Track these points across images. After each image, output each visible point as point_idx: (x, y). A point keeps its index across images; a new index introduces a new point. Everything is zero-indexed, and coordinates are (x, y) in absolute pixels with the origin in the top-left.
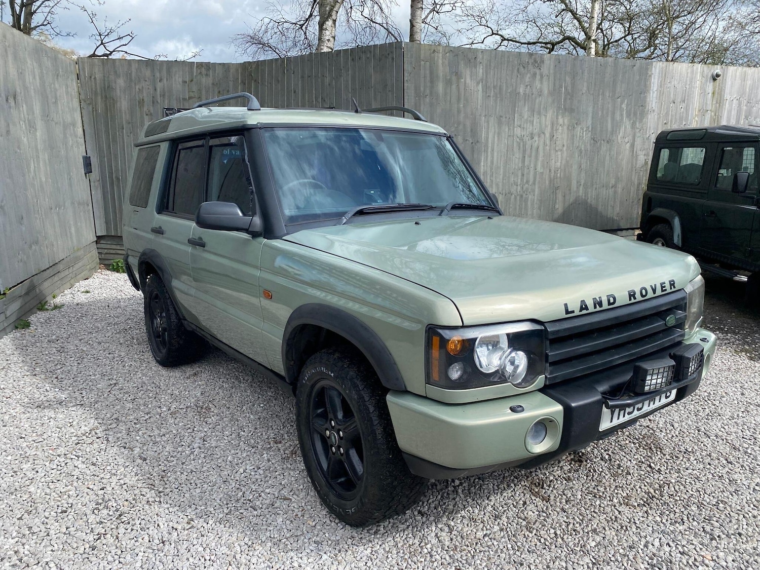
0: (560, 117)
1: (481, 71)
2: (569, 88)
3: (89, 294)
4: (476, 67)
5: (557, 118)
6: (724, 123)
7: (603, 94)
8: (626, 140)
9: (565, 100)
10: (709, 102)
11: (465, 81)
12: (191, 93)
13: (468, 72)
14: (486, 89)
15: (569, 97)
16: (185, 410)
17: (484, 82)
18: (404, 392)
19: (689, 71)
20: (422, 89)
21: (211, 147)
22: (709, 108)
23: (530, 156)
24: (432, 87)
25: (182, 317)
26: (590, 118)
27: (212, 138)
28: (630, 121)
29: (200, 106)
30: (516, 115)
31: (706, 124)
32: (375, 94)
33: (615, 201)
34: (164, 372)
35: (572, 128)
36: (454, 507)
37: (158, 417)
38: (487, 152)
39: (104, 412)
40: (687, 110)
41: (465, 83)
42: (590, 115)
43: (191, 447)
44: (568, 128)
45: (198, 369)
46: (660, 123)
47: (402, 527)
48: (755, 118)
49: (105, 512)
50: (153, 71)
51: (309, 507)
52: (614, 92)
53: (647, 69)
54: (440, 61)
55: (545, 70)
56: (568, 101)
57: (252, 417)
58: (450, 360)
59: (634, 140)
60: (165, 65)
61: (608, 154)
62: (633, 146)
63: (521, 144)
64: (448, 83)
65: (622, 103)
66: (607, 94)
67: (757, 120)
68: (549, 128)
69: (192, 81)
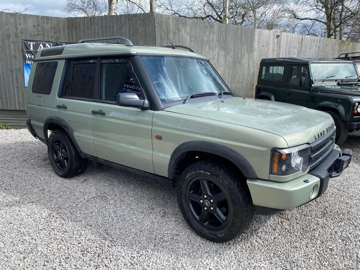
0: (221, 51)
1: (188, 29)
2: (224, 38)
4: (186, 27)
5: (220, 52)
6: (281, 57)
7: (237, 42)
8: (246, 62)
9: (223, 43)
10: (276, 47)
12: (38, 32)
13: (183, 29)
14: (191, 37)
15: (224, 42)
16: (93, 199)
17: (190, 34)
18: (257, 179)
19: (269, 33)
20: (163, 36)
22: (276, 49)
24: (168, 35)
25: (79, 151)
26: (232, 52)
27: (103, 59)
28: (247, 54)
30: (203, 50)
31: (275, 57)
32: (141, 37)
33: (242, 89)
35: (225, 56)
37: (81, 204)
40: (268, 51)
41: (182, 34)
42: (233, 51)
43: (111, 217)
44: (224, 57)
46: (259, 55)
48: (292, 54)
49: (89, 254)
50: (15, 18)
52: (241, 41)
53: (253, 31)
54: (171, 23)
55: (215, 30)
56: (224, 45)
59: (249, 63)
60: (22, 16)
61: (239, 69)
62: (249, 65)
64: (175, 33)
65: (244, 46)
66: (239, 42)
67: (292, 55)
68: (217, 56)
69: (39, 25)
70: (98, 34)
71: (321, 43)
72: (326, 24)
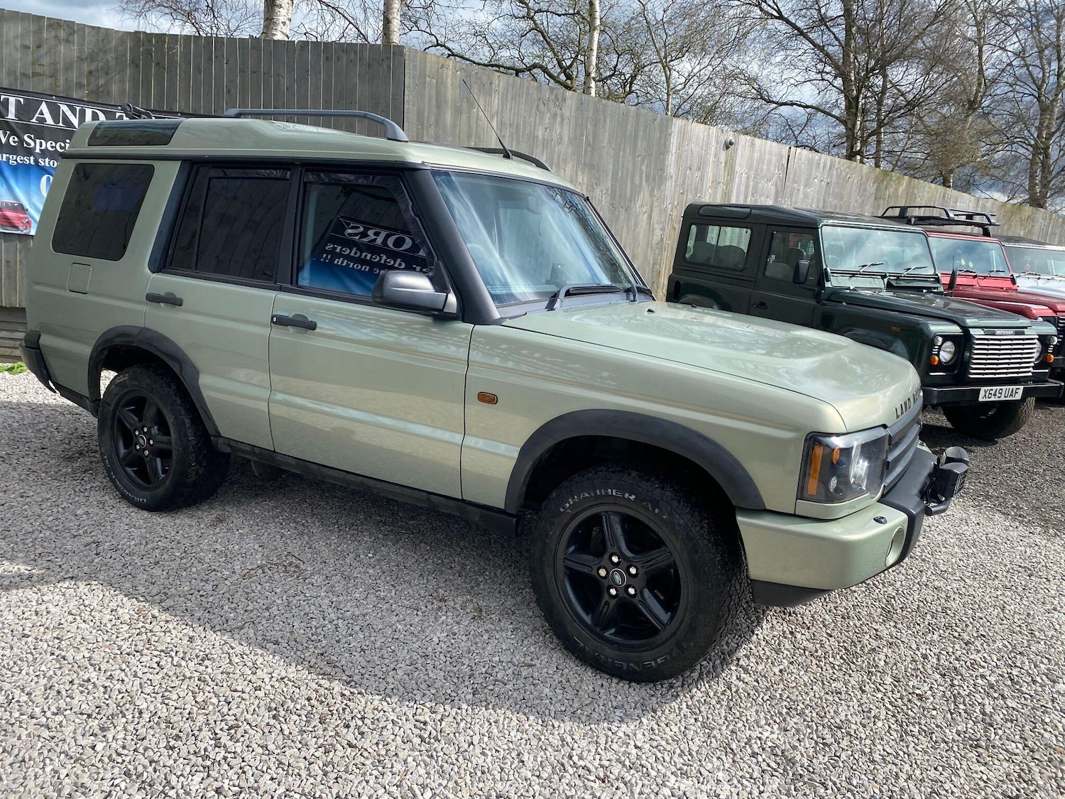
0: (579, 173)
1: (496, 101)
2: (591, 138)
4: (491, 95)
5: (577, 175)
6: (733, 201)
7: (624, 150)
8: (644, 210)
9: (586, 151)
10: (722, 172)
11: (478, 112)
12: (38, 67)
13: (482, 101)
15: (590, 149)
17: (499, 116)
19: (706, 134)
20: (426, 115)
21: (305, 184)
22: (721, 180)
24: (438, 114)
26: (610, 178)
28: (648, 186)
31: (718, 201)
34: (160, 519)
40: (702, 179)
41: (478, 115)
42: (610, 174)
44: (587, 188)
46: (677, 192)
48: (760, 196)
52: (635, 148)
53: (667, 126)
54: (449, 81)
55: (566, 113)
56: (589, 154)
58: (830, 471)
59: (651, 211)
62: (650, 217)
64: (458, 111)
65: (642, 164)
66: (628, 151)
67: (762, 198)
69: (39, 47)
70: (229, 92)
71: (835, 172)
72: (844, 122)
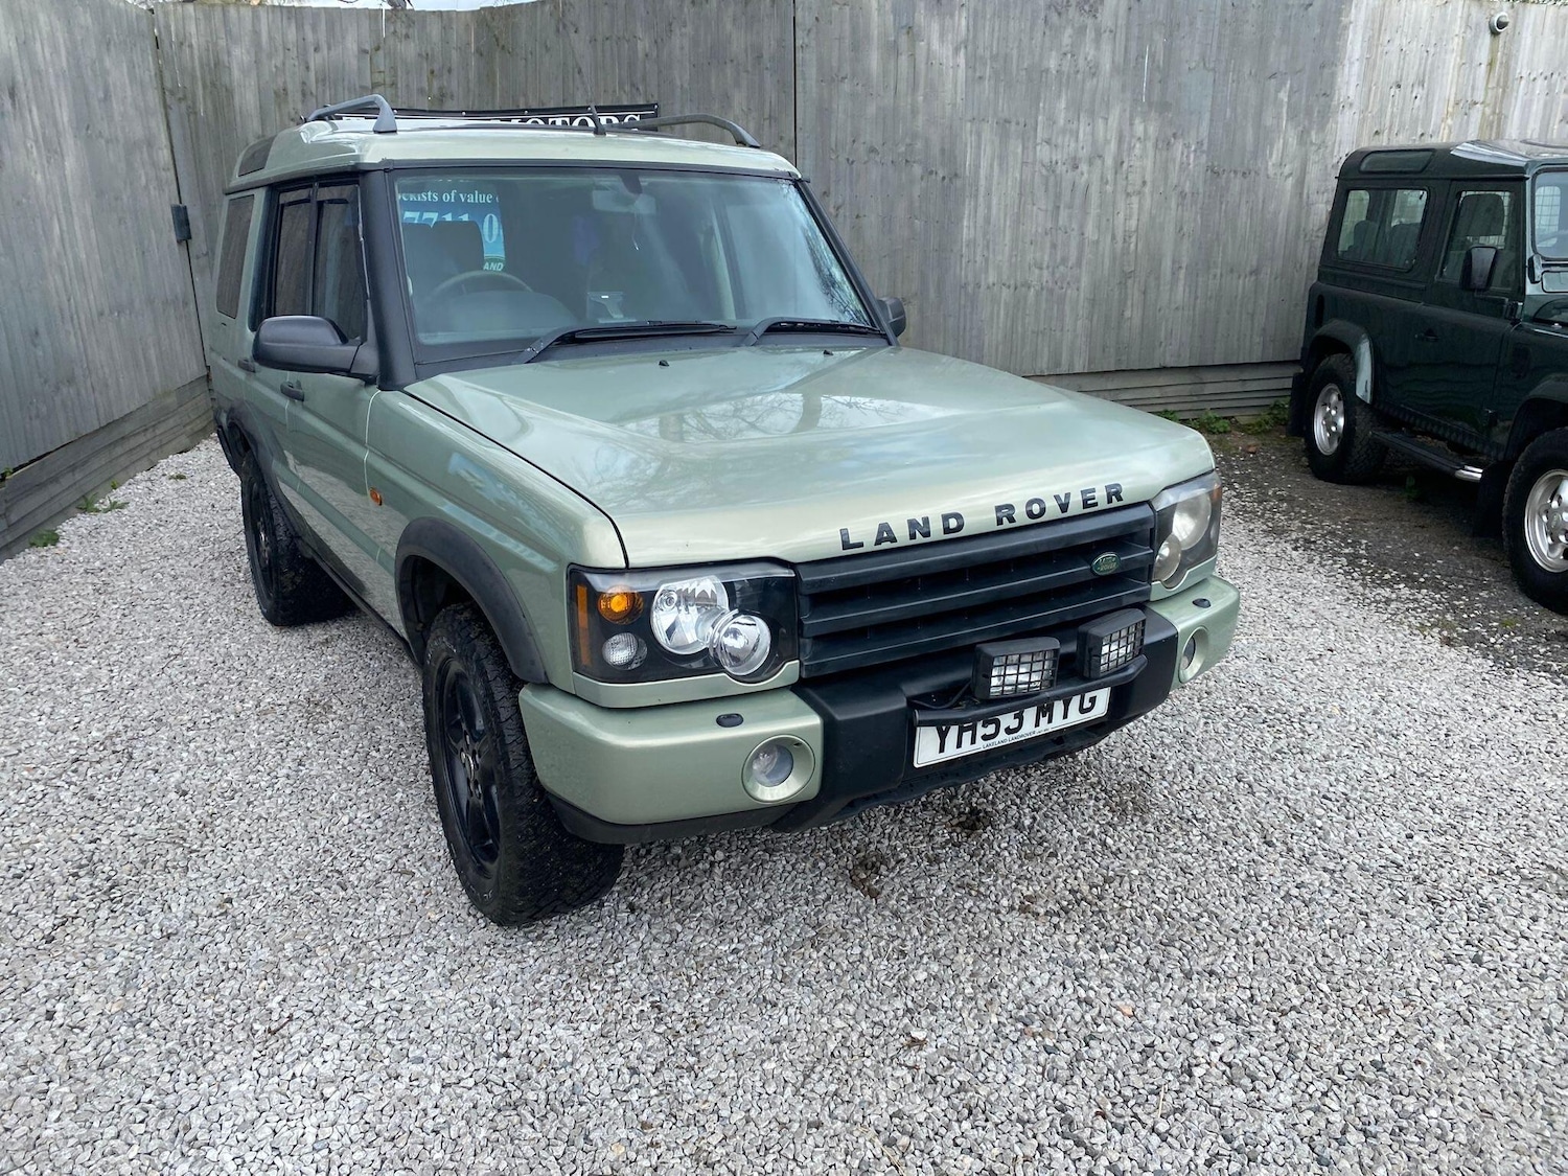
0: (1137, 121)
1: (964, 22)
2: (1160, 57)
3: (182, 482)
4: (952, 16)
5: (1132, 124)
7: (1237, 69)
8: (1287, 170)
9: (1150, 82)
10: (1481, 83)
11: (929, 44)
12: (377, 75)
13: (935, 27)
14: (974, 61)
15: (1158, 76)
16: (285, 708)
17: (969, 48)
18: (545, 685)
19: (1437, 15)
20: (834, 63)
21: (320, 204)
22: (1479, 96)
23: (1070, 207)
24: (856, 60)
25: (293, 533)
26: (1205, 124)
27: (322, 186)
28: (1296, 127)
29: (320, 118)
30: (1040, 118)
33: (1255, 304)
34: (273, 635)
35: (1164, 144)
36: (696, 898)
37: (233, 717)
38: (976, 196)
39: (140, 707)
40: (1428, 105)
41: (929, 49)
42: (1207, 116)
43: (273, 774)
44: (1156, 146)
45: (335, 632)
46: (1365, 132)
47: (588, 929)
49: (87, 880)
50: (300, 27)
51: (441, 889)
52: (1261, 64)
53: (1338, 12)
55: (1106, 18)
56: (1157, 87)
57: (402, 724)
58: (607, 627)
59: (1302, 171)
60: (323, 14)
61: (1244, 202)
62: (1299, 182)
63: (1052, 178)
64: (892, 49)
65: (1279, 89)
66: (1247, 70)
68: (1113, 146)
69: (378, 49)
